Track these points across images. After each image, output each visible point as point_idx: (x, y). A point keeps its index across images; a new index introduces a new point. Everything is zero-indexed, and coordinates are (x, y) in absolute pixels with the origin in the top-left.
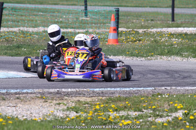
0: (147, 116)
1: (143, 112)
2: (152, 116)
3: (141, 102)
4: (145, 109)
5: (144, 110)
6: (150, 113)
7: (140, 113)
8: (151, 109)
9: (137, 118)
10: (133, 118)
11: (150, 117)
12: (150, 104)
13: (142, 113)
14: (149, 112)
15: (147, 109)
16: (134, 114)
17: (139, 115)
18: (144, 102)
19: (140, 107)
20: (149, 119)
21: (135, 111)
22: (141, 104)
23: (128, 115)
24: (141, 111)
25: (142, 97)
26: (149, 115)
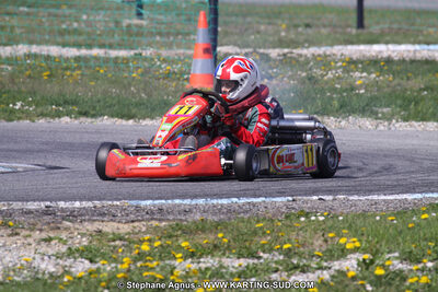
0: (268, 270)
1: (259, 258)
2: (281, 268)
3: (255, 233)
4: (264, 252)
5: (261, 254)
6: (276, 262)
7: (251, 261)
8: (280, 250)
9: (242, 274)
10: (232, 275)
11: (276, 271)
12: (277, 239)
13: (256, 261)
14: (276, 259)
15: (271, 250)
16: (237, 265)
17: (247, 267)
18: (264, 233)
19: (253, 247)
20: (274, 276)
21: (240, 256)
22: (257, 239)
23: (221, 267)
24: (253, 255)
25: (258, 222)
26: (274, 265)
